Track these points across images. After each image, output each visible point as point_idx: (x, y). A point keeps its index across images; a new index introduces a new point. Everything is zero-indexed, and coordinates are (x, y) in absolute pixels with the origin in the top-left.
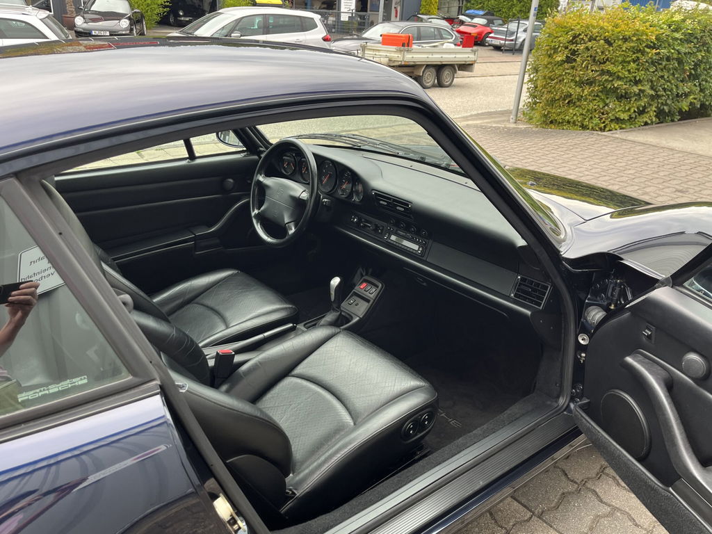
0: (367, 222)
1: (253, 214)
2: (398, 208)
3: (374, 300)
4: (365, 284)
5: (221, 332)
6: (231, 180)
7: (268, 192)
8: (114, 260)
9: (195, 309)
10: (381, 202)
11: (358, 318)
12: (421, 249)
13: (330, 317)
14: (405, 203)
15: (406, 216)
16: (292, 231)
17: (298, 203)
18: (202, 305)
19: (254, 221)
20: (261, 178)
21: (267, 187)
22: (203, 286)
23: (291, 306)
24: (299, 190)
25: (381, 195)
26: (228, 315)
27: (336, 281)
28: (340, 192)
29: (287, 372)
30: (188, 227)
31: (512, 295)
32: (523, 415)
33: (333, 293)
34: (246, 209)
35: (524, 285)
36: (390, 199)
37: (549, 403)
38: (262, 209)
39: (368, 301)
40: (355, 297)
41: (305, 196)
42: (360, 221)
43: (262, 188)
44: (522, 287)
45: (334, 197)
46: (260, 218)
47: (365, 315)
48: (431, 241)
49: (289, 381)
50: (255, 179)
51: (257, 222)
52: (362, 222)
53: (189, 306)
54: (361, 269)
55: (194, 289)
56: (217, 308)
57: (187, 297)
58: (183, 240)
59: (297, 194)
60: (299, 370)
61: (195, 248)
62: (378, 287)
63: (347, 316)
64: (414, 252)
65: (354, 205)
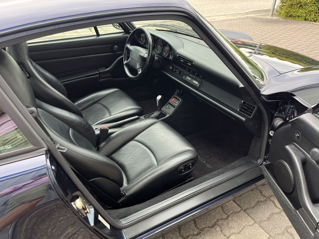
0: (176, 69)
1: (124, 63)
2: (188, 64)
3: (177, 107)
4: (174, 99)
5: (108, 118)
6: (116, 46)
7: (131, 53)
8: (62, 82)
9: (98, 106)
10: (181, 60)
11: (169, 115)
12: (199, 84)
13: (156, 114)
14: (191, 61)
15: (191, 67)
16: (139, 73)
17: (143, 59)
18: (101, 104)
19: (125, 67)
20: (128, 46)
21: (131, 50)
22: (104, 95)
23: (139, 107)
24: (144, 52)
25: (181, 57)
26: (111, 109)
27: (159, 97)
28: (164, 54)
29: (132, 139)
30: (97, 68)
31: (238, 110)
32: (239, 166)
33: (158, 102)
34: (122, 60)
35: (245, 106)
36: (185, 59)
37: (253, 161)
38: (128, 61)
39: (174, 107)
40: (169, 105)
41: (146, 56)
42: (173, 69)
43: (129, 51)
44: (243, 106)
45: (162, 56)
46: (127, 65)
47: (172, 114)
48: (204, 81)
49: (132, 143)
50: (126, 46)
51: (126, 67)
52: (174, 69)
53: (96, 104)
55: (97, 97)
56: (107, 106)
57: (95, 100)
58: (93, 74)
59: (142, 55)
60: (137, 138)
61: (100, 78)
62: (179, 101)
63: (164, 113)
64: (196, 85)
65: (170, 60)
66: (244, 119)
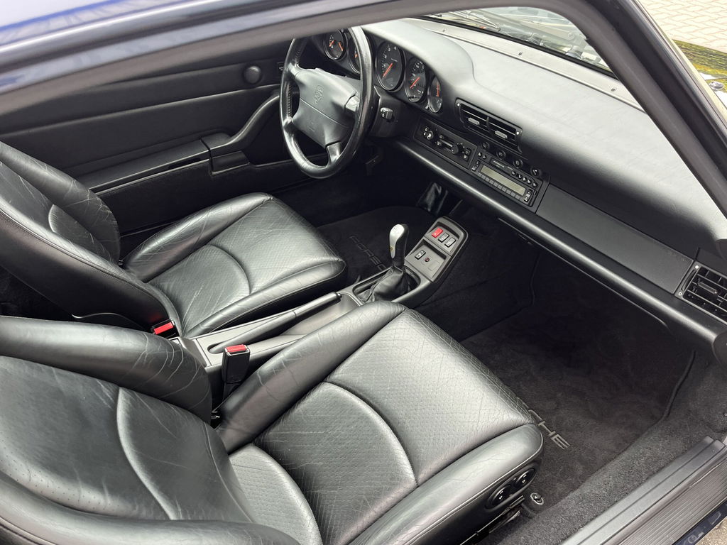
0: (447, 139)
1: (284, 123)
2: (497, 133)
3: (452, 257)
4: (438, 228)
5: (241, 298)
6: (255, 69)
7: (303, 92)
8: (95, 191)
9: (211, 255)
10: (471, 120)
11: (427, 282)
12: (528, 196)
13: (388, 280)
14: (510, 128)
15: (509, 145)
16: (336, 156)
17: (345, 116)
18: (222, 248)
19: (286, 135)
20: (294, 69)
21: (302, 84)
22: (229, 216)
23: (336, 259)
24: (345, 93)
25: (469, 109)
26: (253, 267)
27: (397, 231)
28: (408, 94)
29: (323, 377)
30: (202, 136)
31: (680, 294)
33: (393, 247)
34: (274, 111)
36: (485, 117)
37: (709, 440)
38: (296, 116)
39: (444, 257)
40: (425, 248)
41: (353, 105)
42: (436, 138)
43: (295, 84)
44: (702, 285)
45: (400, 99)
46: (293, 128)
47: (437, 278)
48: (545, 184)
49: (326, 389)
50: (286, 69)
51: (290, 137)
52: (439, 140)
53: (205, 248)
54: (435, 185)
55: (208, 225)
56: (239, 255)
57: (204, 234)
58: (192, 156)
59: (341, 101)
60: (339, 374)
61: (212, 166)
62: (458, 237)
63: (413, 276)
64: (518, 197)
65: (427, 114)
66: (711, 335)
